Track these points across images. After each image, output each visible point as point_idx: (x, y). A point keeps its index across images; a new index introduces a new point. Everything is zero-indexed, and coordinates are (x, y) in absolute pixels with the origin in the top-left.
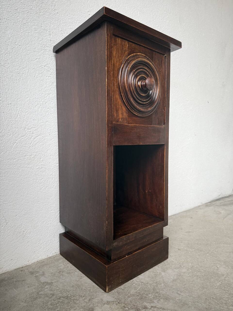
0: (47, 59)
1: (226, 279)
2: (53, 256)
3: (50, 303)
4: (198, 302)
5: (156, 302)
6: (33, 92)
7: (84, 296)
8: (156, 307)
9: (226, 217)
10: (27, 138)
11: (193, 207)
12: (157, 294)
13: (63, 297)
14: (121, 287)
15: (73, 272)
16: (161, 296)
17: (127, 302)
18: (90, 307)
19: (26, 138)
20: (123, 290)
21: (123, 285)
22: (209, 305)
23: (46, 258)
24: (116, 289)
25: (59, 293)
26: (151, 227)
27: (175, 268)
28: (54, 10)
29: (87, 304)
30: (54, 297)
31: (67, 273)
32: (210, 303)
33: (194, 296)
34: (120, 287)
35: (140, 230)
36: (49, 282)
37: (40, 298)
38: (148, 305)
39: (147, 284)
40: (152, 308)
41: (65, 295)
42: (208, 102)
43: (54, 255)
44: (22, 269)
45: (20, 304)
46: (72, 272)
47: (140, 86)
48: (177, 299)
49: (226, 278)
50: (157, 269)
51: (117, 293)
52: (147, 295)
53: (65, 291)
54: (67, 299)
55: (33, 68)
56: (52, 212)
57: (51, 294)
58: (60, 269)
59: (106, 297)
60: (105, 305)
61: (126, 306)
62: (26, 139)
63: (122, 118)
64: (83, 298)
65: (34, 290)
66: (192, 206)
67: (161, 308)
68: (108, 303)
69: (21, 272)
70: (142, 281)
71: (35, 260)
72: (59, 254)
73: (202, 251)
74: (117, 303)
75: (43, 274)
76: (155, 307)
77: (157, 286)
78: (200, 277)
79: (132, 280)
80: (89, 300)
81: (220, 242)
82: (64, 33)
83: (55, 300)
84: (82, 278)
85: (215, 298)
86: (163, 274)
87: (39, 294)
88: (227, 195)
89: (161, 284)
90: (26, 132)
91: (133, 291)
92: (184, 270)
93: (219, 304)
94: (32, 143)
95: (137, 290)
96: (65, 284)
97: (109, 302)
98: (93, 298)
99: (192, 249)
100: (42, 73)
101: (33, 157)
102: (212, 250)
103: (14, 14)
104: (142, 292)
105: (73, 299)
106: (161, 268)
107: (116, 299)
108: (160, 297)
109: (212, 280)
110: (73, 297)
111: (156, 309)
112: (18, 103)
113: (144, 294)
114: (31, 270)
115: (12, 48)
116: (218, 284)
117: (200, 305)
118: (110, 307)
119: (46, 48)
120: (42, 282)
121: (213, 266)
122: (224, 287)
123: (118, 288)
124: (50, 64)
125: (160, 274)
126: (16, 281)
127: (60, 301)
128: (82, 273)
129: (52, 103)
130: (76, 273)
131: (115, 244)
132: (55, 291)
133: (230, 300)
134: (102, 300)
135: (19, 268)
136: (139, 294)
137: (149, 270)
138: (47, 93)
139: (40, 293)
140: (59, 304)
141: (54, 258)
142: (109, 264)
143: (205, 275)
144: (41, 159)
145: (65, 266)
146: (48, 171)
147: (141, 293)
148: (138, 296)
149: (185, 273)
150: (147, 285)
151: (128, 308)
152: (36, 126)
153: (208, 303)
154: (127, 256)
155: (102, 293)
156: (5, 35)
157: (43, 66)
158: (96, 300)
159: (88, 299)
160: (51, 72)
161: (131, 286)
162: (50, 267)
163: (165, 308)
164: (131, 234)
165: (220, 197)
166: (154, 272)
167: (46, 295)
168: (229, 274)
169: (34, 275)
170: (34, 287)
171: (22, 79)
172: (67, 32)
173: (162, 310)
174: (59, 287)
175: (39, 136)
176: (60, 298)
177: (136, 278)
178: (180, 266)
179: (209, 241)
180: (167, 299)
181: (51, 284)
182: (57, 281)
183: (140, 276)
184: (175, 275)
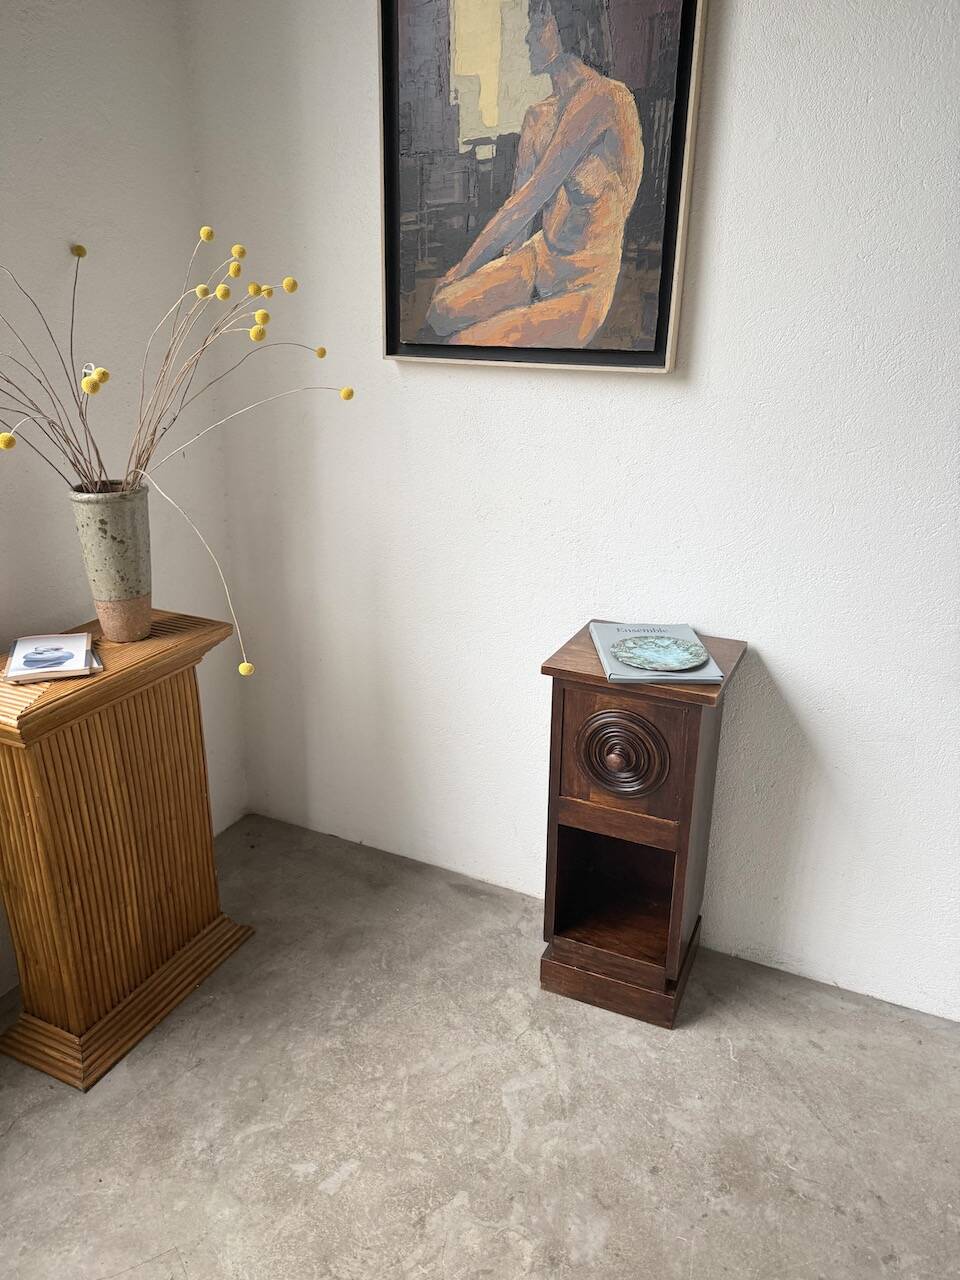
18: (510, 983)
27: (649, 1044)
30: (504, 949)
32: (594, 1089)
34: (559, 996)
35: (605, 950)
37: (496, 939)
38: (547, 1029)
39: (587, 1020)
41: (513, 955)
45: (477, 931)
49: (673, 1108)
50: (632, 1023)
51: (548, 997)
52: (565, 1025)
59: (535, 988)
75: (530, 921)
77: (589, 1030)
89: (598, 1034)
91: (560, 1011)
104: (566, 1020)
109: (653, 1091)
113: (565, 1022)
114: (531, 905)
125: (622, 1029)
131: (557, 941)
134: (527, 989)
137: (617, 1014)
147: (563, 1019)
150: (584, 1020)
151: (531, 1014)
155: (536, 984)
164: (590, 946)
167: (502, 942)
170: (506, 926)
177: (589, 1006)
178: (662, 1049)
179: (801, 1082)
180: (570, 1045)
181: (520, 934)
182: (528, 938)
183: (597, 1010)
184: (631, 1047)
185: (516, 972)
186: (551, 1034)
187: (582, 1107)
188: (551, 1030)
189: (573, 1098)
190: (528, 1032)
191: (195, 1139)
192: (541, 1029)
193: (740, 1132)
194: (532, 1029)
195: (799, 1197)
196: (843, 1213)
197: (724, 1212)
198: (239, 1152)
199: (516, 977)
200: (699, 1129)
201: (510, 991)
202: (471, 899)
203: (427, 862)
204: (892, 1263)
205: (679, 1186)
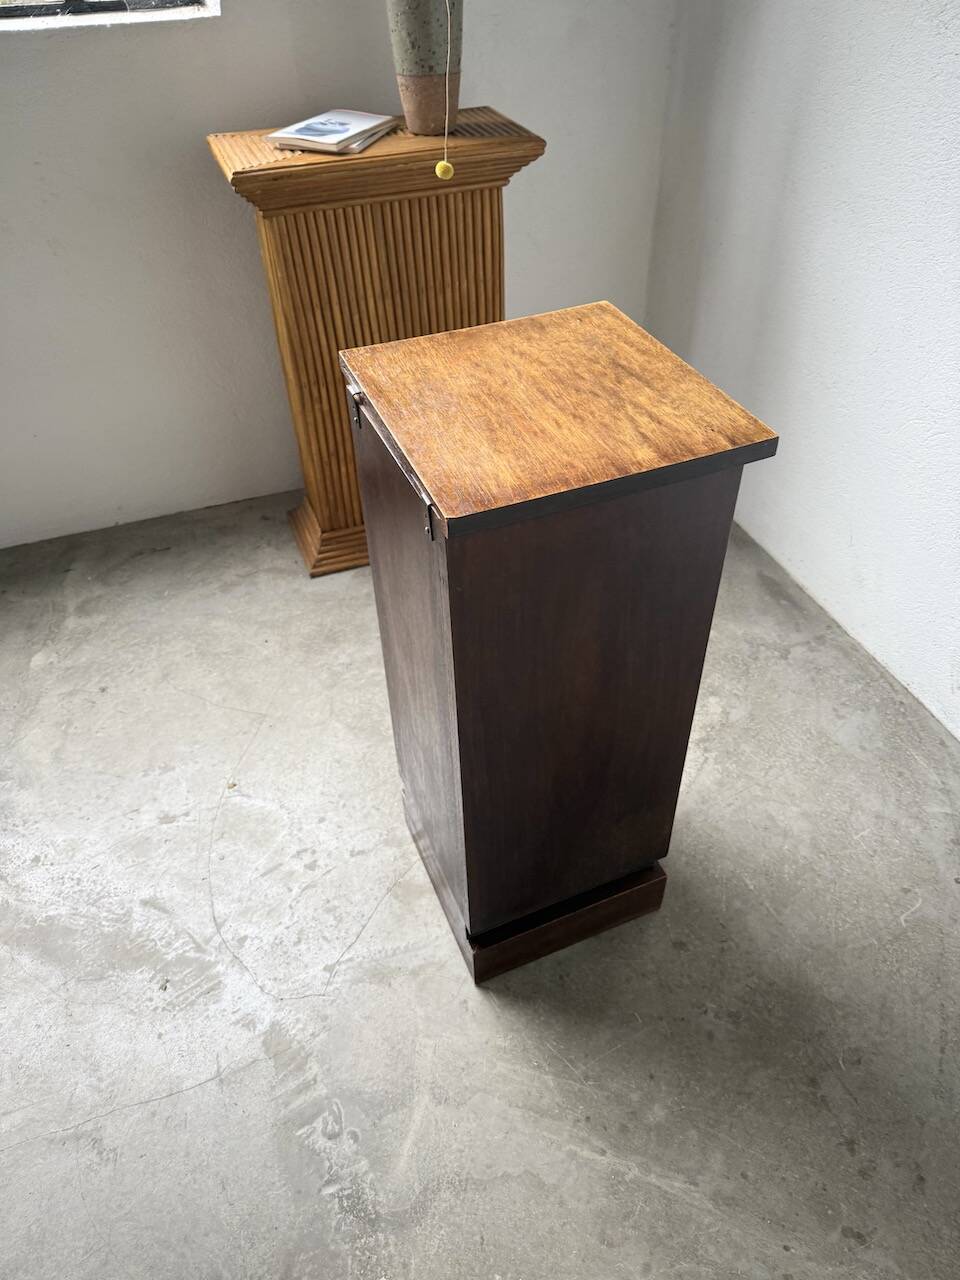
13: (747, 669)
41: (753, 671)
52: (735, 762)
69: (824, 625)
80: (736, 695)
85: (712, 850)
135: (836, 623)
169: (812, 641)
170: (778, 641)
176: (745, 665)
181: (785, 656)
182: (790, 664)
184: (788, 828)
186: (711, 761)
188: (715, 759)
191: (344, 653)
192: (706, 750)
193: (820, 987)
195: (814, 1094)
196: (852, 1151)
197: (710, 1036)
198: (363, 681)
199: (735, 691)
203: (758, 541)
204: (853, 1242)
205: (689, 977)
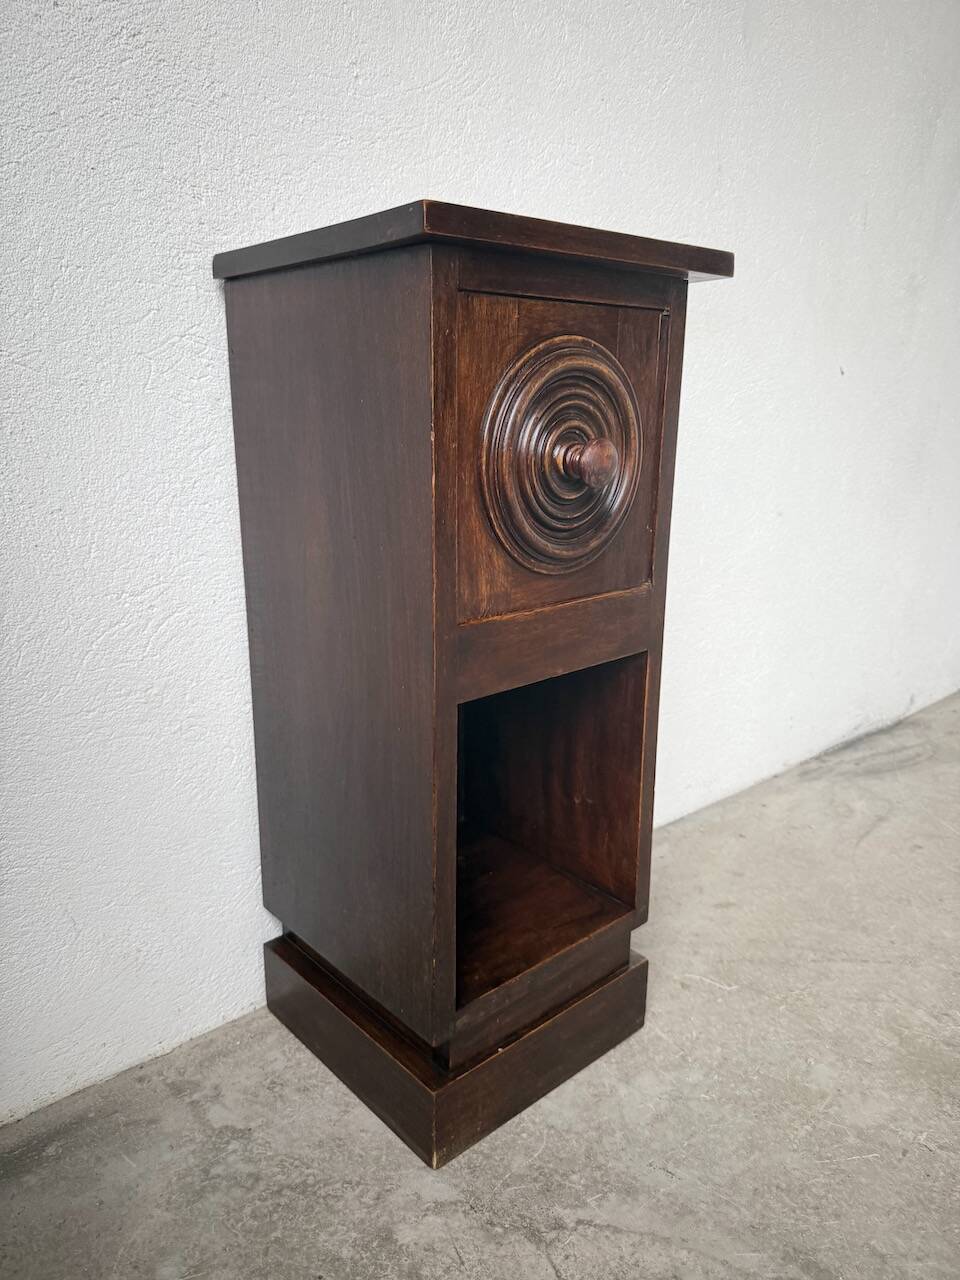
0: (190, 304)
1: (831, 1111)
2: (244, 1017)
3: (248, 1210)
4: (727, 1203)
5: (593, 1204)
6: (142, 450)
7: (358, 1184)
8: (591, 1221)
9: (868, 833)
10: (132, 629)
11: (752, 784)
12: (598, 1174)
14: (480, 1145)
15: (317, 1086)
16: (612, 1182)
17: (498, 1205)
18: (380, 1224)
19: (125, 630)
20: (487, 1157)
21: (488, 1138)
22: (764, 1212)
23: (220, 1025)
24: (464, 1153)
25: (277, 1170)
26: (586, 942)
27: (666, 1069)
28: (207, 84)
29: (370, 1213)
30: (262, 1186)
31: (299, 1090)
32: (766, 1206)
33: (717, 1180)
34: (476, 1147)
35: (548, 960)
36: (241, 1126)
37: (215, 1189)
38: (569, 1216)
39: (568, 1131)
40: (580, 1227)
41: (296, 1178)
42: (842, 373)
43: (245, 1012)
44: (141, 1073)
45: (152, 1217)
46: (315, 1086)
47: (562, 467)
48: (662, 1190)
49: (830, 1105)
50: (603, 1070)
51: (466, 1171)
52: (565, 1175)
53: (296, 1163)
54: (303, 1192)
55: (139, 351)
56: (234, 871)
57: (250, 1175)
58: (274, 1073)
59: (430, 1183)
60: (427, 1218)
61: (495, 1220)
62: (129, 633)
63: (489, 598)
64: (357, 1191)
65: (192, 1160)
66: (749, 779)
67: (608, 1226)
68: (439, 1207)
69: (138, 1086)
70: (552, 1120)
71: (184, 1038)
72: (263, 1008)
73: (763, 993)
74: (468, 1207)
75: (217, 1095)
76: (589, 1223)
77: (599, 1142)
78: (744, 1105)
79: (516, 1119)
80: (378, 1199)
81: (832, 953)
82: (256, 181)
83: (266, 1199)
84: (349, 1109)
85: (784, 1186)
86: (623, 1091)
87: (210, 1176)
88: (889, 723)
89: (614, 1132)
90: (127, 605)
91: (519, 1163)
92: (694, 1077)
93: (794, 1212)
94: (151, 645)
95: (532, 1156)
96: (295, 1135)
97: (442, 1204)
98: (388, 1191)
99: (730, 985)
100: (175, 368)
101: (156, 695)
102: (798, 988)
103: (44, 134)
104: (551, 1166)
105: (322, 1192)
106: (618, 1069)
107: (463, 1191)
108: (606, 1183)
109: (785, 1115)
110: (325, 1185)
111: (592, 1228)
112: (88, 501)
113: (556, 1171)
114: (172, 1076)
115: (49, 283)
116: (802, 1133)
117: (735, 1214)
118: (446, 1224)
119: (182, 261)
120: (216, 1126)
121: (793, 1058)
122: (822, 1145)
123: (471, 1148)
124: (203, 325)
125: (613, 1089)
126: (127, 1125)
127: (283, 1201)
128: (348, 1091)
129: (217, 481)
130: (327, 1089)
131: (463, 1020)
132: (264, 1163)
133: (830, 1195)
134: (419, 1198)
135: (131, 1069)
136: (540, 1174)
137: (574, 1077)
138: (196, 443)
139: (214, 1171)
140: (277, 1212)
141: (248, 1024)
142: (441, 1086)
143: (762, 1097)
144: (187, 698)
145: (289, 1060)
146: (213, 733)
147: (546, 1171)
148: (535, 1180)
149: (696, 1085)
150: (567, 1137)
151: (502, 1226)
152: (161, 579)
153: (759, 1206)
154: (502, 1047)
155: (419, 1168)
156: (18, 233)
157: (177, 338)
158: (397, 1198)
159: (372, 1194)
160: (210, 355)
161: (514, 1140)
162: (236, 1065)
163: (619, 1226)
164: (518, 977)
165: (862, 731)
166: (594, 1086)
167: (234, 1180)
168: (844, 1092)
169: (188, 1100)
170: (192, 1147)
171: (96, 404)
172: (265, 174)
173: (613, 1233)
174: (273, 1145)
175: (176, 615)
176: (279, 1192)
177: (530, 1109)
178: (683, 1058)
179: (793, 946)
180: (630, 1191)
181: (245, 1134)
182: (267, 1124)
183: (545, 1103)
184: (664, 1096)
185: (350, 1195)
186: (581, 1214)
187: (815, 1251)
189: (787, 1258)
190: (558, 1260)
192: (559, 1226)
193: (891, 1049)
194: (549, 1245)
199: (368, 1200)
200: (886, 1095)
201: (405, 1236)
202: (31, 1180)
